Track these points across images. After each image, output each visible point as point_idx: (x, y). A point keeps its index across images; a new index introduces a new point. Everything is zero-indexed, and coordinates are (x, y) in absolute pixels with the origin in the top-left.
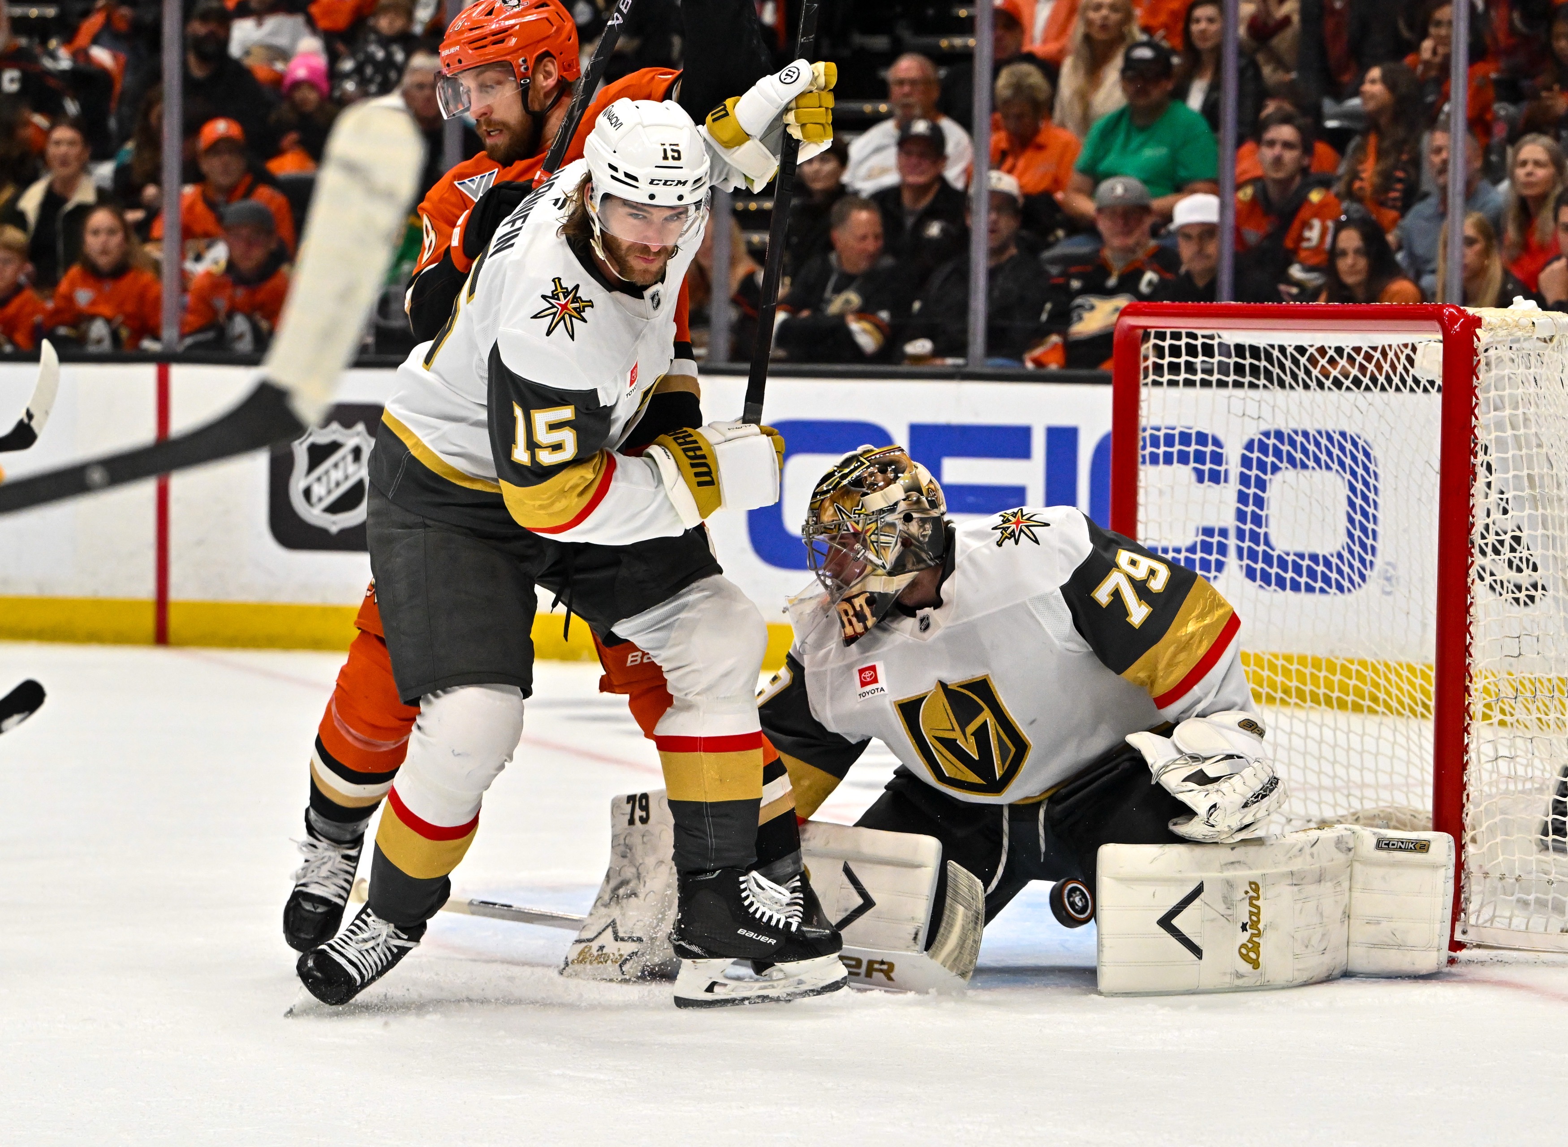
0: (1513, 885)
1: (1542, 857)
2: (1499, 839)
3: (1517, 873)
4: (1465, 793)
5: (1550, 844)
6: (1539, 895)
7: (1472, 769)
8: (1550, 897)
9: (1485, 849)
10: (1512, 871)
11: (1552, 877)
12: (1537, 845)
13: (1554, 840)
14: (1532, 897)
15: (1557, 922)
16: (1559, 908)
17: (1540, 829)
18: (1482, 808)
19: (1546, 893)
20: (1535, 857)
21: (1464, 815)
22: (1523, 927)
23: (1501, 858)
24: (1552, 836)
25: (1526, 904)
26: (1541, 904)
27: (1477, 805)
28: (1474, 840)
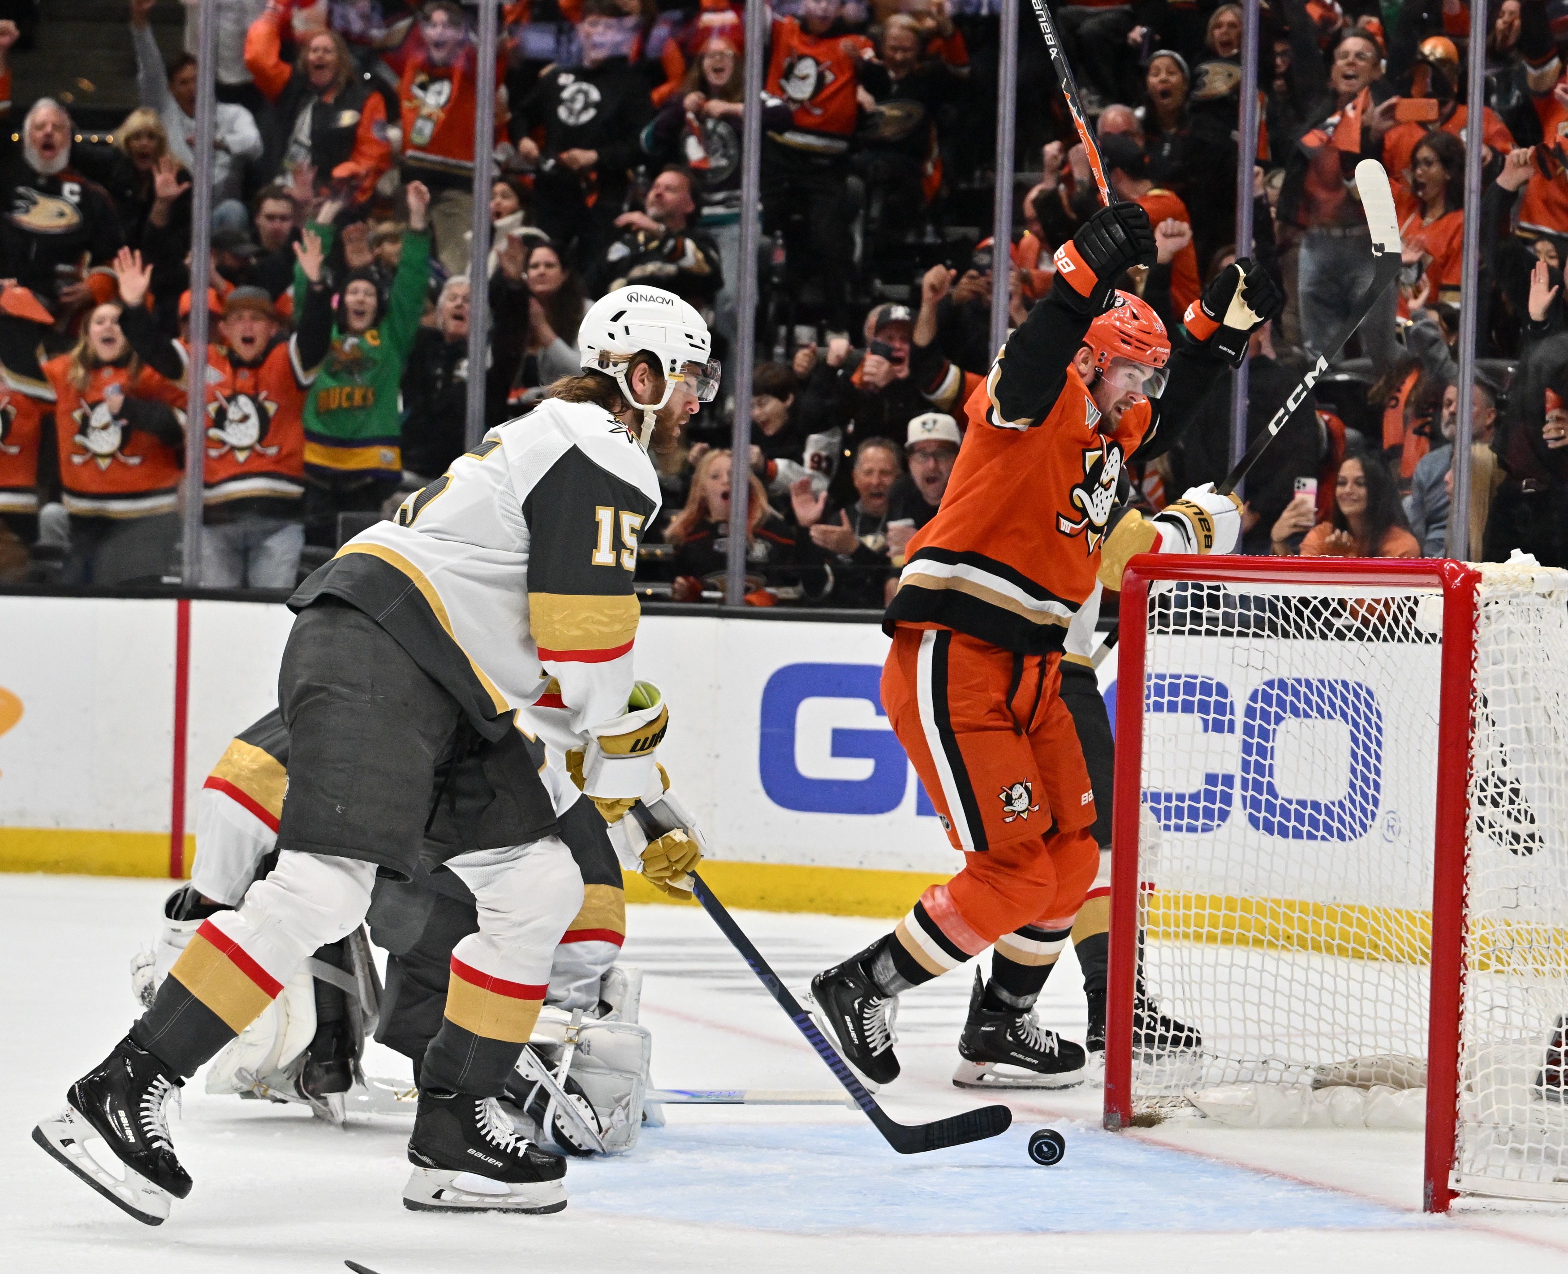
0: (1507, 1133)
1: (1536, 1106)
2: (1493, 1089)
3: (1511, 1122)
4: (1460, 1042)
6: (1532, 1145)
7: (1467, 1017)
8: (1542, 1147)
9: (1479, 1099)
10: (1505, 1121)
12: (1532, 1094)
13: (1548, 1090)
14: (1524, 1147)
15: (1551, 1171)
16: (1551, 1157)
18: (1477, 1058)
19: (1539, 1142)
20: (1529, 1106)
21: (1459, 1065)
22: (1516, 1176)
23: (1495, 1107)
24: (1545, 1086)
25: (1517, 1152)
26: (1534, 1153)
27: (1472, 1054)
28: (1469, 1088)
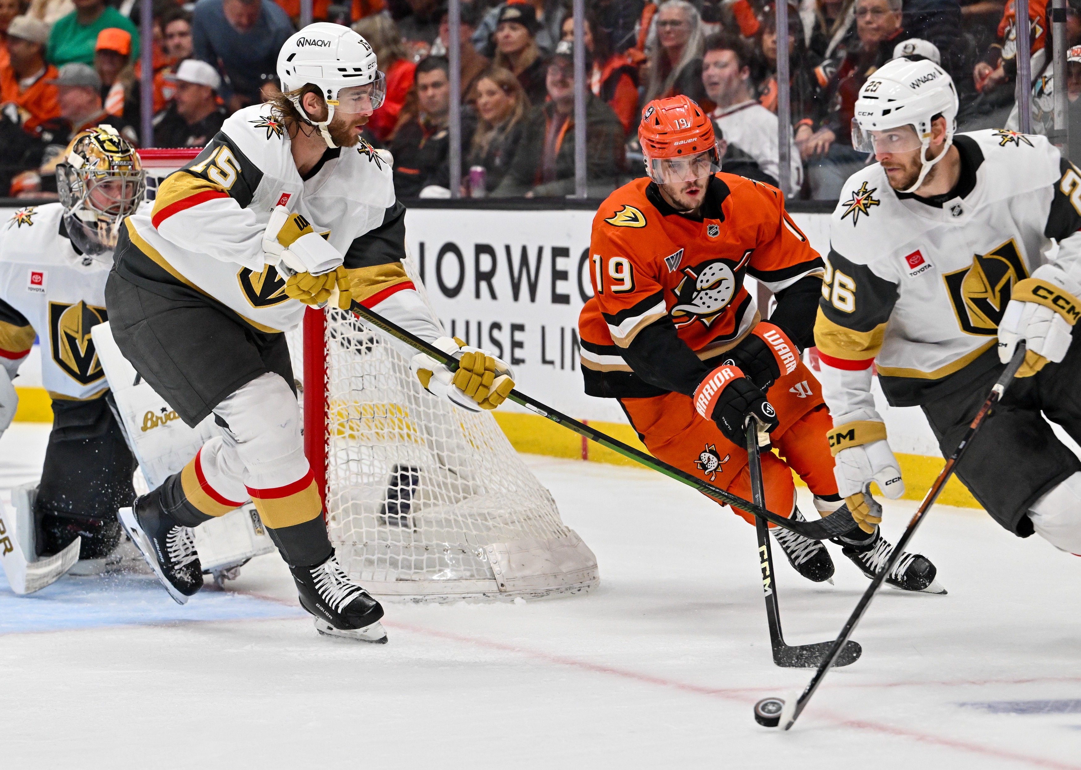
5: (387, 520)
11: (389, 543)
17: (380, 509)
